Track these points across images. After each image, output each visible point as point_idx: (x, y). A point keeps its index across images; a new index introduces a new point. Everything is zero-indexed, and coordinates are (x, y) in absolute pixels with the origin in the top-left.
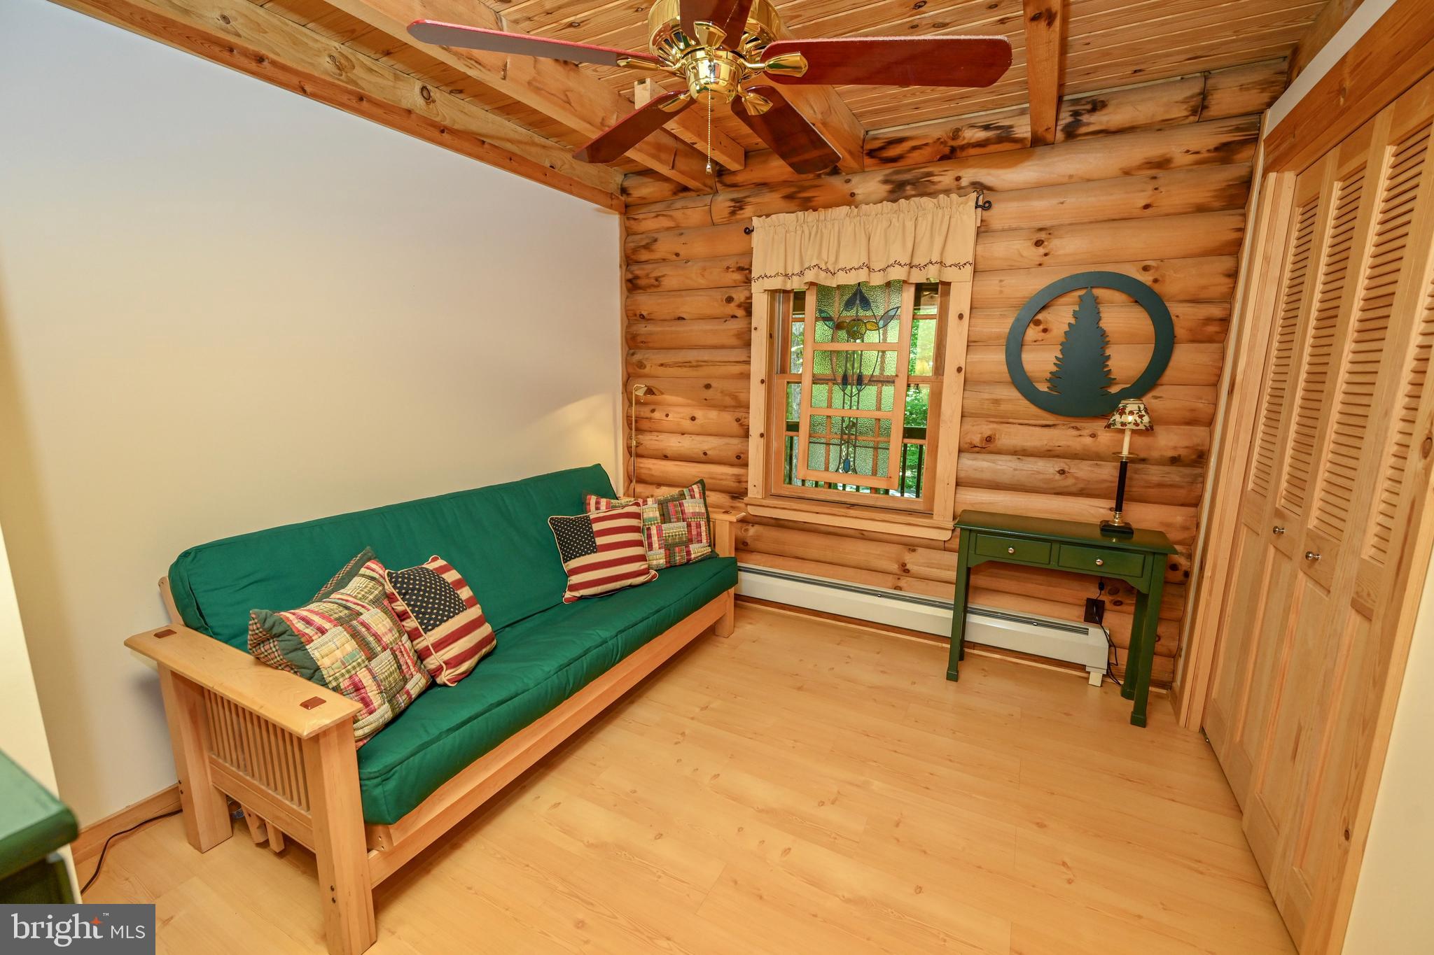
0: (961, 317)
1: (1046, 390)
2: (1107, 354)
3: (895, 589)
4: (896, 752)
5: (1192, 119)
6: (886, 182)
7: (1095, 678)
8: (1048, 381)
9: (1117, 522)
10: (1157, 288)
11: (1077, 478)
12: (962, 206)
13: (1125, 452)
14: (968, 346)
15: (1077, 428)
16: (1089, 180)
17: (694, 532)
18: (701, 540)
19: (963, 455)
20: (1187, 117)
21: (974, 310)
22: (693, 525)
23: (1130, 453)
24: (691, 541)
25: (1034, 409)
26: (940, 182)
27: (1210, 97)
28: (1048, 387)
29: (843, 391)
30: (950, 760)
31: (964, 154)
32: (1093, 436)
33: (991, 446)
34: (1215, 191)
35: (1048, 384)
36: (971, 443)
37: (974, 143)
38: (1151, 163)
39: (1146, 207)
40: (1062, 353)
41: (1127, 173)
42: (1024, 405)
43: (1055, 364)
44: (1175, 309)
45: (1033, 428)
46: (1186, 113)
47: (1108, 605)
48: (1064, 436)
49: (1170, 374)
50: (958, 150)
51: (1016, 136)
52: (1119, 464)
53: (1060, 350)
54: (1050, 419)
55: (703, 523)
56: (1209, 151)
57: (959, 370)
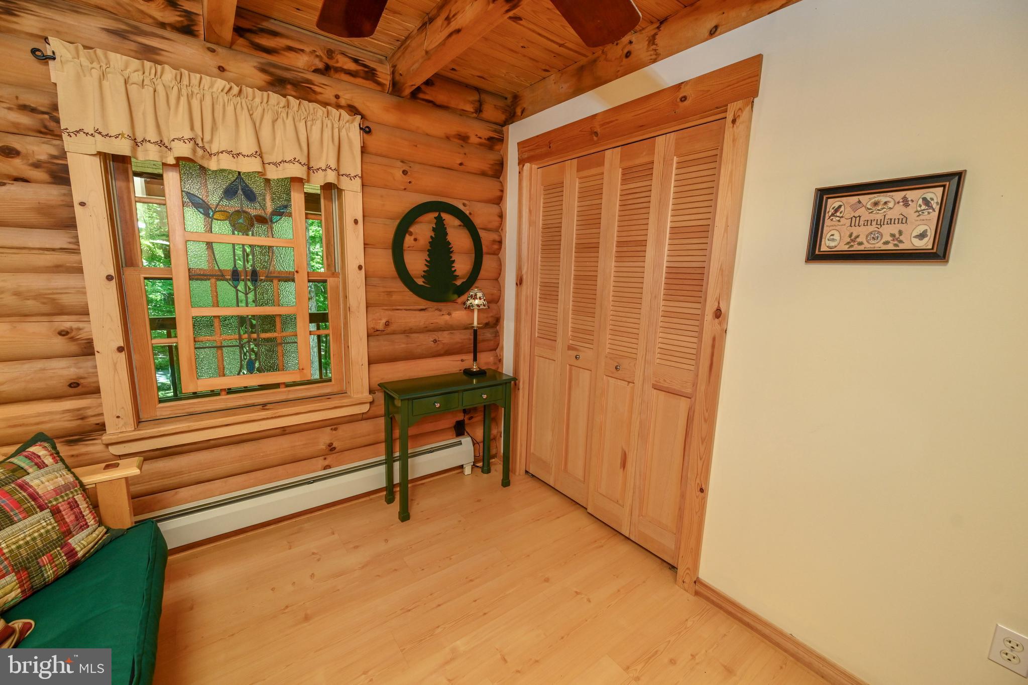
0: (356, 222)
1: (422, 284)
2: (453, 259)
3: (324, 469)
4: (439, 605)
5: (474, 115)
6: (263, 70)
7: (468, 470)
8: (423, 277)
9: (475, 368)
10: (470, 217)
11: (444, 344)
12: (348, 124)
13: (475, 324)
14: (364, 248)
15: (440, 310)
16: (427, 135)
17: (69, 518)
18: (86, 523)
19: (370, 338)
20: (473, 113)
21: (366, 218)
22: (63, 507)
23: (478, 324)
24: (68, 533)
25: (415, 298)
26: (321, 93)
27: (483, 106)
28: (423, 282)
29: (236, 287)
30: (471, 581)
31: (337, 76)
32: (449, 314)
33: (390, 329)
34: (490, 164)
35: (423, 280)
36: (374, 328)
37: (346, 69)
38: (460, 135)
39: (461, 164)
40: (429, 257)
41: (448, 138)
42: (410, 296)
43: (425, 265)
44: (482, 234)
45: (414, 312)
46: (472, 110)
47: (467, 421)
48: (435, 315)
49: (483, 274)
50: (332, 70)
51: (378, 79)
52: (473, 330)
53: (428, 255)
54: (423, 303)
55: (79, 498)
56: (485, 139)
57: (360, 268)
